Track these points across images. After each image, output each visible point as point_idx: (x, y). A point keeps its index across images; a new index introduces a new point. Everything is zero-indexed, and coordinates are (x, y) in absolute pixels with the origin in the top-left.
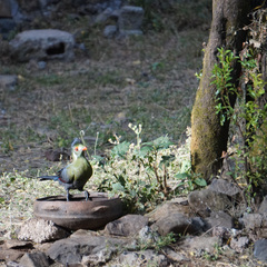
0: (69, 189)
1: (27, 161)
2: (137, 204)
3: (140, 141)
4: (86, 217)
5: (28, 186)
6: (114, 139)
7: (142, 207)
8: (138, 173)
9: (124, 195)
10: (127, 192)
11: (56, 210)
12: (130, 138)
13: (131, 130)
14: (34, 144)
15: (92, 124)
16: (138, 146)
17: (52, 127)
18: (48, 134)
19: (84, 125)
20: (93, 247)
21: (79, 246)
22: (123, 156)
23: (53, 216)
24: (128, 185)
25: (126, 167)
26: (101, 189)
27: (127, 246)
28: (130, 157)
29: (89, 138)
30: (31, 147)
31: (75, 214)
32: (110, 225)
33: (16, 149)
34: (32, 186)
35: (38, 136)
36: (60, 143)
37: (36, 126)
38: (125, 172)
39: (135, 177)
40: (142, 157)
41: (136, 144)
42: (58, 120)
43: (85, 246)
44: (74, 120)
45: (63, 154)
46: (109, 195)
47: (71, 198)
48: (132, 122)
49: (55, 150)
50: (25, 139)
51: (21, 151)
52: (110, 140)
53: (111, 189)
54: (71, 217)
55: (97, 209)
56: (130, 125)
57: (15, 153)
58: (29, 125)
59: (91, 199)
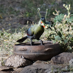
0: (32, 39)
1: (10, 24)
2: (68, 47)
3: (69, 13)
4: (41, 54)
5: (10, 38)
6: (56, 13)
7: (71, 48)
8: (68, 30)
9: (61, 42)
10: (63, 41)
11: (25, 50)
12: (64, 12)
13: (64, 8)
14: (13, 15)
15: (44, 4)
16: (68, 16)
17: (23, 7)
18: (21, 10)
19: (40, 5)
20: (45, 70)
21: (37, 69)
22: (60, 21)
23: (23, 53)
24: (63, 37)
25: (62, 27)
26: (49, 39)
27: (63, 69)
28: (64, 22)
29: (42, 12)
30: (12, 17)
31: (35, 52)
32: (54, 58)
33: (4, 18)
34: (12, 38)
35: (15, 11)
36: (27, 15)
37: (14, 6)
38: (61, 30)
39: (67, 33)
40: (71, 22)
41: (67, 15)
42: (26, 3)
43: (40, 69)
44: (34, 2)
45: (29, 20)
46: (53, 42)
47: (33, 44)
48: (65, 3)
49: (24, 18)
50: (8, 13)
51: (7, 19)
52: (54, 13)
53: (54, 39)
54: (33, 54)
55: (47, 49)
56: (64, 5)
57: (3, 20)
58: (11, 5)
59: (44, 44)
